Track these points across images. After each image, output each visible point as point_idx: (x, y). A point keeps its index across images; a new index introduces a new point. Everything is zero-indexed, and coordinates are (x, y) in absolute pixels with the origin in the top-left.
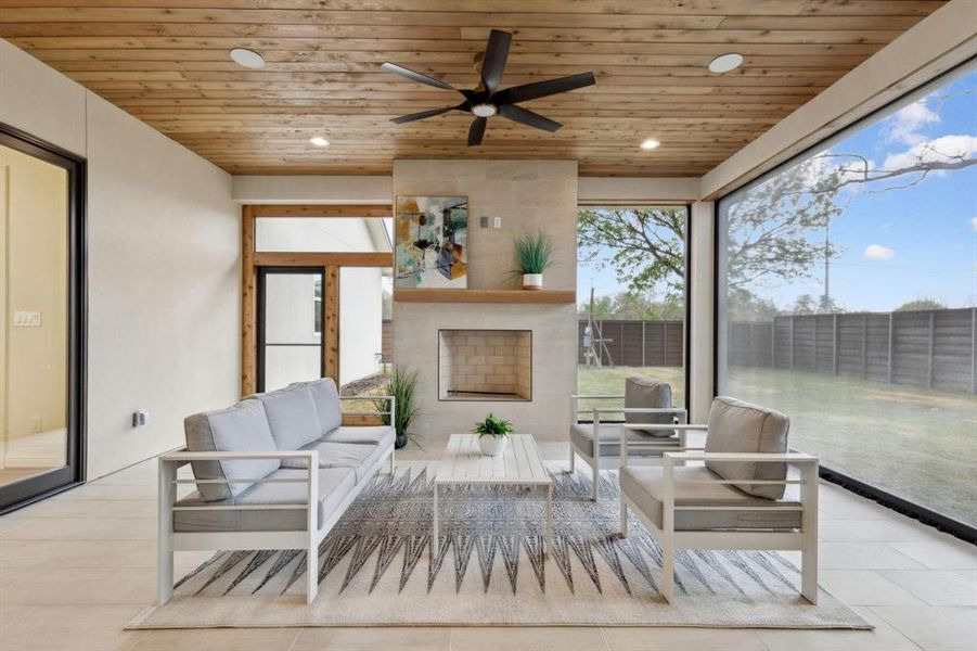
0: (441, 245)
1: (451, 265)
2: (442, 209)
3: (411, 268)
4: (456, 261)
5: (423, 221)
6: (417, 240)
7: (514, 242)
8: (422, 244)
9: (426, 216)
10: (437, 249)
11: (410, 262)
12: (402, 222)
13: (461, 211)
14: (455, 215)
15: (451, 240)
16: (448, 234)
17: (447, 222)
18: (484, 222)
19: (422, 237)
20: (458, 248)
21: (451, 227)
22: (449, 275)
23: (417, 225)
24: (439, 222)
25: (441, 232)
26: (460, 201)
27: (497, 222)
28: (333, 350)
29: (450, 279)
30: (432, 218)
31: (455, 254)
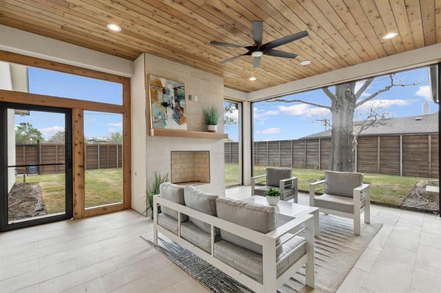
0: (174, 106)
1: (179, 118)
2: (173, 87)
3: (160, 117)
4: (182, 116)
5: (164, 91)
6: (162, 102)
7: (203, 109)
8: (165, 105)
9: (166, 89)
10: (172, 108)
11: (160, 114)
12: (154, 90)
13: (182, 90)
14: (180, 91)
15: (179, 104)
16: (177, 101)
17: (176, 95)
18: (190, 97)
19: (165, 101)
20: (182, 109)
21: (179, 97)
22: (179, 123)
23: (162, 93)
24: (172, 93)
25: (174, 99)
26: (181, 85)
27: (196, 99)
28: (80, 166)
29: (180, 124)
30: (169, 91)
31: (181, 111)
